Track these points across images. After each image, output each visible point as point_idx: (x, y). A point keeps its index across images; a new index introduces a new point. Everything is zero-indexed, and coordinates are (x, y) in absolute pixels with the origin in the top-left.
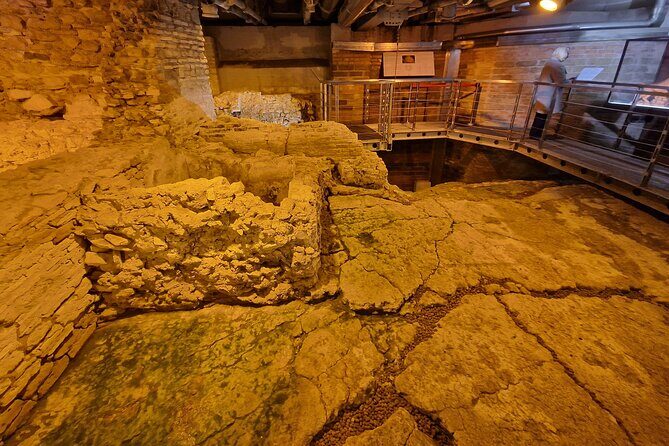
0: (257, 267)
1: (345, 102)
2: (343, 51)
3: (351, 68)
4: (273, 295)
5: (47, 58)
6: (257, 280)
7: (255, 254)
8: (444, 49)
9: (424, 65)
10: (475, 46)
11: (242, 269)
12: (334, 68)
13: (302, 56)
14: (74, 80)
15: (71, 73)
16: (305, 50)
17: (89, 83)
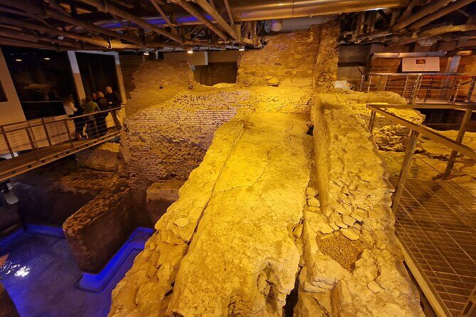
0: (393, 135)
1: (374, 86)
2: (378, 58)
3: (382, 67)
4: (395, 147)
5: (280, 65)
6: (392, 140)
7: (394, 130)
8: (447, 56)
9: (433, 65)
10: (472, 54)
11: (388, 135)
12: (370, 67)
13: (348, 61)
14: (286, 73)
15: (286, 70)
16: (350, 58)
17: (291, 74)
